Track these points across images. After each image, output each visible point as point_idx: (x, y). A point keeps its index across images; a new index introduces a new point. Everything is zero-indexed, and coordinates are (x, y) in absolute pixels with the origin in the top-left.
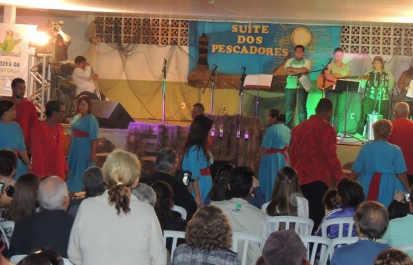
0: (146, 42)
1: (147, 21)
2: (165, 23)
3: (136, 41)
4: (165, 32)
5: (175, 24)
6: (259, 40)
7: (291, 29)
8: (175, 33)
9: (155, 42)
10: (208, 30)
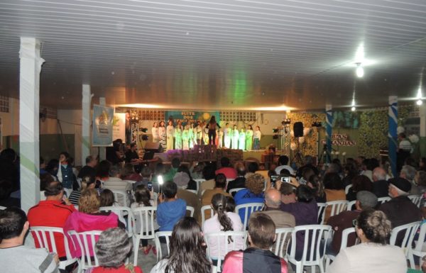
0: (148, 119)
1: (148, 112)
2: (155, 112)
3: (144, 119)
4: (155, 115)
5: (159, 112)
6: (192, 117)
7: (203, 113)
8: (159, 115)
9: (151, 119)
10: (172, 114)
